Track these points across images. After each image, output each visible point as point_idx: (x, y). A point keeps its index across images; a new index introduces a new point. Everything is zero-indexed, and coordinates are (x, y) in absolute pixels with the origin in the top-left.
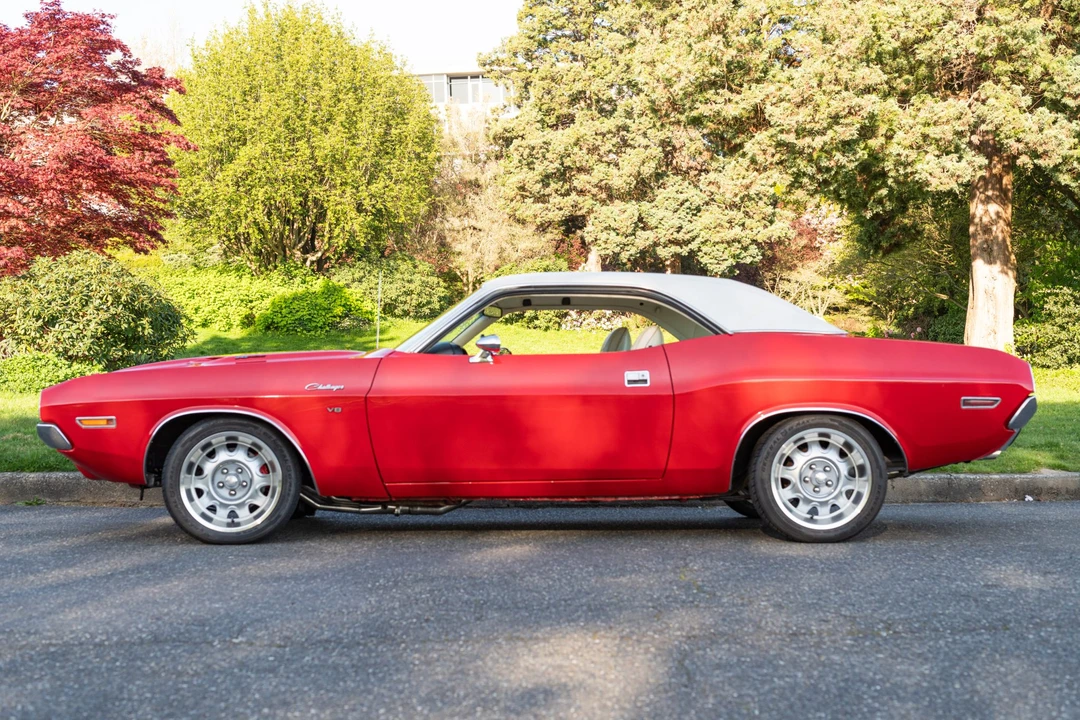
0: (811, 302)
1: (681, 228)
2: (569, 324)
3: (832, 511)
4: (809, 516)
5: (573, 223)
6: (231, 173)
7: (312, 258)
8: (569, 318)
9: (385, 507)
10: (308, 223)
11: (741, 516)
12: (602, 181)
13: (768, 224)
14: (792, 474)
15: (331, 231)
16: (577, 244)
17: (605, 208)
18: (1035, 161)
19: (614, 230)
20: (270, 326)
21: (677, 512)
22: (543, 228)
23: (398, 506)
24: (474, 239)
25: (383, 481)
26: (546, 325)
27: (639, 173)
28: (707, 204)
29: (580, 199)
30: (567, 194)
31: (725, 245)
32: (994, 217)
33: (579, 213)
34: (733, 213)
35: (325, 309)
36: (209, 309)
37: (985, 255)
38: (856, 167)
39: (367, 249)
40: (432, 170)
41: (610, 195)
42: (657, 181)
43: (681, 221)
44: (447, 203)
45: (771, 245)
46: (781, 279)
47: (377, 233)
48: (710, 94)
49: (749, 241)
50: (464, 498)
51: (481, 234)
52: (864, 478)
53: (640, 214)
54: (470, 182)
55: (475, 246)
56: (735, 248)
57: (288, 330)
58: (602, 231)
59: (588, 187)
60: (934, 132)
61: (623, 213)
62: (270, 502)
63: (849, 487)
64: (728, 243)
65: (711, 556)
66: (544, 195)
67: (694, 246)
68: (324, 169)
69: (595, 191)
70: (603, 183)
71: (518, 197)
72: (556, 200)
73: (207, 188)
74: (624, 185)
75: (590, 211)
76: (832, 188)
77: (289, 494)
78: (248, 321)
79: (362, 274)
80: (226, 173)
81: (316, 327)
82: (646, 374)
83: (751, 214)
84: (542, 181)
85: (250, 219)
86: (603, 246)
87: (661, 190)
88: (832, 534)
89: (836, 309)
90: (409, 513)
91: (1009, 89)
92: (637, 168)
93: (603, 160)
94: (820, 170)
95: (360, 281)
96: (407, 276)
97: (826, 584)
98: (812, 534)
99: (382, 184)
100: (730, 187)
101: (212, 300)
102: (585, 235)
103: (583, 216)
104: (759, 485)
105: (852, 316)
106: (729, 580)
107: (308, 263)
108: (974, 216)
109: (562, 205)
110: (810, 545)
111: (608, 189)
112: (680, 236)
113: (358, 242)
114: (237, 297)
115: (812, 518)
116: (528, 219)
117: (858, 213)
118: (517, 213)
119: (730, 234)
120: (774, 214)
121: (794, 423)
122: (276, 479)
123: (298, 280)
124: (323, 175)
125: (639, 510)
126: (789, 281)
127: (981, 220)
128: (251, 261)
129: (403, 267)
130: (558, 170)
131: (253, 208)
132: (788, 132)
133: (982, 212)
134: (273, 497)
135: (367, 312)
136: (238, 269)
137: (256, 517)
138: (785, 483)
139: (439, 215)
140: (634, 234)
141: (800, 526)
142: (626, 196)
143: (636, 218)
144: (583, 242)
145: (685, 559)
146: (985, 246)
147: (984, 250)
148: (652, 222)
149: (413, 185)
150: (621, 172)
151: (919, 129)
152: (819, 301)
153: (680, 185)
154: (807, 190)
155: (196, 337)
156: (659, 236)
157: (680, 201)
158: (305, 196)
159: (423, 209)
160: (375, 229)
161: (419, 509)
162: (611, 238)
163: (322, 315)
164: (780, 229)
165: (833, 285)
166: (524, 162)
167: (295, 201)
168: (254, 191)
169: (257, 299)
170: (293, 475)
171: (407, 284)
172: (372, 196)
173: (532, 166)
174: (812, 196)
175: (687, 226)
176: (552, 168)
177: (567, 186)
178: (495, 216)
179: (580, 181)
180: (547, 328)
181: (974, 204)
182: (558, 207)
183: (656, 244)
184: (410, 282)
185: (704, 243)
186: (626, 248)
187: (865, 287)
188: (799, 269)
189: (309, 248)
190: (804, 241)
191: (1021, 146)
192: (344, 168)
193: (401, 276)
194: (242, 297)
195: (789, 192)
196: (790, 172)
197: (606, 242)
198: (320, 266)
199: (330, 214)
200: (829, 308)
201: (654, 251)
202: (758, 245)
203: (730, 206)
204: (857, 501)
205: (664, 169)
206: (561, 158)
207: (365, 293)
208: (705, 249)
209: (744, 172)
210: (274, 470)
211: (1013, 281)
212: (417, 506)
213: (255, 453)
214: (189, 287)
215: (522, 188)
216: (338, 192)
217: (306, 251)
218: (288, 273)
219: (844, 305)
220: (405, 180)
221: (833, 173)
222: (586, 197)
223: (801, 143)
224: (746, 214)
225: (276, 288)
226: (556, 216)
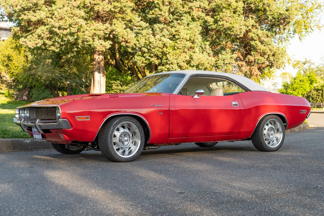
18: (126, 44)
25: (168, 138)
32: (101, 59)
37: (98, 71)
48: (26, 12)
60: (98, 33)
82: (237, 103)
91: (120, 22)
108: (95, 59)
127: (97, 60)
132: (55, 28)
133: (98, 58)
146: (98, 68)
147: (98, 69)
151: (93, 31)
181: (96, 55)
191: (123, 40)
211: (105, 79)
223: (58, 31)
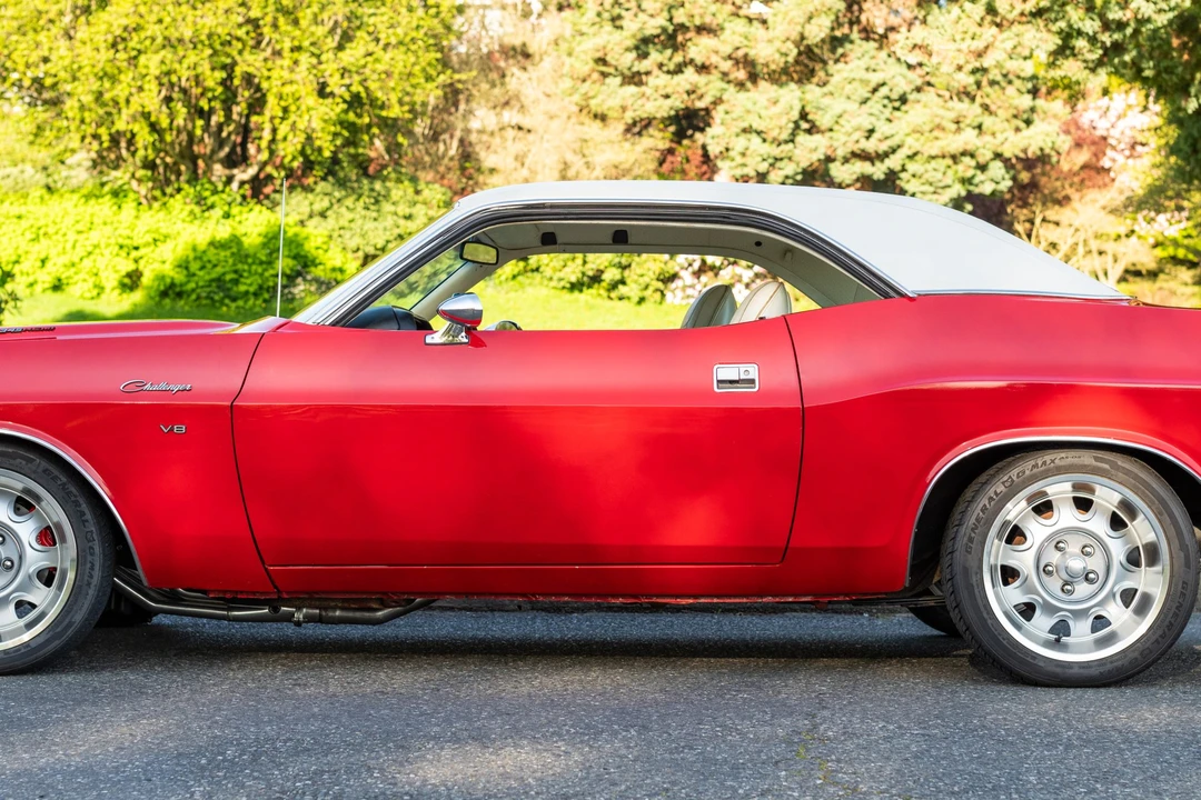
0: (1096, 263)
1: (871, 131)
2: (679, 293)
3: (1094, 630)
4: (1053, 637)
5: (689, 122)
6: (103, 27)
7: (244, 174)
8: (678, 283)
9: (275, 609)
10: (235, 117)
11: (936, 632)
12: (738, 48)
13: (1023, 125)
14: (1023, 560)
15: (274, 131)
16: (697, 157)
17: (743, 95)
19: (759, 133)
20: (169, 291)
21: (822, 624)
22: (638, 127)
23: (299, 609)
24: (519, 147)
25: (263, 563)
26: (641, 294)
27: (803, 38)
28: (918, 90)
29: (701, 80)
30: (679, 70)
31: (949, 161)
33: (700, 104)
34: (963, 107)
35: (261, 263)
36: (66, 259)
38: (1171, 22)
39: (335, 160)
40: (448, 28)
41: (753, 72)
42: (833, 50)
43: (873, 119)
44: (474, 85)
45: (1029, 163)
46: (1044, 220)
47: (352, 134)
49: (989, 155)
50: (421, 594)
51: (531, 137)
52: (1158, 568)
53: (803, 108)
54: (514, 49)
55: (520, 159)
56: (966, 167)
57: (198, 298)
58: (737, 135)
59: (714, 59)
61: (774, 104)
62: (56, 597)
63: (1128, 584)
64: (954, 157)
65: (864, 710)
66: (639, 73)
67: (893, 162)
68: (261, 22)
69: (726, 66)
70: (740, 53)
71: (596, 76)
72: (659, 80)
73: (62, 53)
74: (777, 56)
75: (718, 101)
76: (1127, 58)
77: (89, 584)
78: (132, 281)
79: (326, 203)
80: (93, 29)
81: (247, 293)
82: (752, 371)
83: (993, 108)
84: (637, 48)
85: (135, 107)
86: (739, 160)
87: (841, 66)
88: (1094, 672)
89: (1138, 274)
90: (320, 620)
92: (799, 28)
93: (741, 12)
94: (1106, 26)
95: (323, 215)
96: (403, 209)
97: (1071, 772)
98: (1058, 670)
99: (361, 51)
100: (952, 54)
101: (69, 245)
102: (708, 141)
103: (707, 110)
104: (959, 579)
105: (1165, 285)
106: (888, 758)
107: (235, 185)
109: (669, 90)
110: (1052, 691)
111: (748, 63)
112: (871, 146)
113: (320, 150)
114: (113, 241)
115: (1058, 640)
116: (611, 114)
117: (1173, 102)
118: (593, 103)
119: (955, 143)
120: (1033, 110)
121: (1026, 466)
122: (66, 555)
123: (217, 212)
124: (261, 34)
125: (755, 619)
126: (1057, 224)
128: (140, 181)
129: (396, 193)
130: (664, 30)
131: (141, 89)
134: (60, 588)
135: (334, 270)
136: (115, 194)
137: (30, 626)
138: (1009, 574)
139: (462, 106)
140: (792, 141)
141: (1035, 656)
142: (780, 76)
143: (795, 115)
144: (706, 155)
145: (814, 716)
148: (823, 120)
149: (415, 52)
150: (771, 34)
152: (1109, 259)
153: (873, 57)
154: (1085, 61)
155: (19, 304)
156: (835, 144)
157: (873, 85)
158: (229, 69)
159: (431, 94)
160: (352, 127)
161: (338, 613)
162: (752, 148)
163: (256, 273)
164: (1044, 135)
165: (1133, 232)
166: (606, 15)
167: (213, 79)
168: (142, 59)
169: (147, 245)
170: (97, 549)
171: (402, 222)
172: (344, 72)
173: (618, 23)
174: (1093, 70)
175: (883, 129)
176: (653, 26)
177: (678, 58)
178: (553, 107)
179: (699, 48)
180: (642, 300)
182: (663, 94)
183: (829, 159)
184: (409, 217)
185: (911, 157)
186: (778, 164)
187: (1189, 236)
188: (1075, 204)
189: (237, 159)
190: (1083, 157)
192: (296, 22)
193: (392, 208)
194: (121, 241)
195: (1053, 63)
196: (1055, 28)
197: (743, 155)
198: (257, 189)
199: (271, 100)
200: (1127, 271)
201: (827, 171)
202: (1007, 163)
203: (958, 94)
204: (1142, 610)
205: (846, 30)
206: (669, 11)
207: (330, 237)
208: (911, 167)
209: (975, 29)
210: (63, 539)
212: (335, 608)
213: (30, 507)
214: (32, 222)
215: (602, 61)
216: (287, 62)
217: (230, 162)
218: (200, 200)
219: (1152, 266)
220: (401, 43)
221: (1129, 31)
222: (711, 77)
224: (986, 107)
225: (180, 225)
226: (663, 109)
